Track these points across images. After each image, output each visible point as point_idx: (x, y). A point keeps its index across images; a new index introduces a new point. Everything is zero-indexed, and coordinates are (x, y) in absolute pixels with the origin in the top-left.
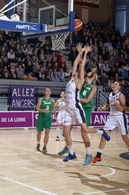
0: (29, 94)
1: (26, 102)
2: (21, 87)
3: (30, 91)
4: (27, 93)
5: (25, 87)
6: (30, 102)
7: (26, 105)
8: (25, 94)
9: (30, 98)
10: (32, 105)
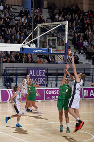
0: (42, 74)
1: (40, 80)
2: (36, 69)
3: (42, 72)
4: (40, 73)
5: (38, 69)
6: (42, 80)
7: (40, 82)
8: (38, 74)
9: (42, 77)
10: (43, 82)
